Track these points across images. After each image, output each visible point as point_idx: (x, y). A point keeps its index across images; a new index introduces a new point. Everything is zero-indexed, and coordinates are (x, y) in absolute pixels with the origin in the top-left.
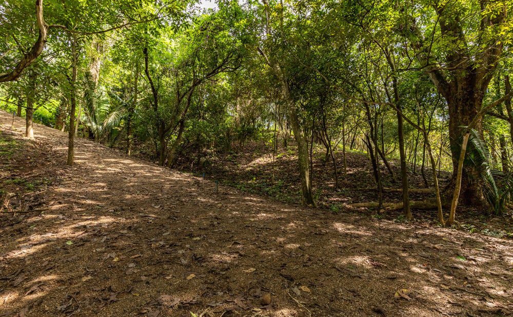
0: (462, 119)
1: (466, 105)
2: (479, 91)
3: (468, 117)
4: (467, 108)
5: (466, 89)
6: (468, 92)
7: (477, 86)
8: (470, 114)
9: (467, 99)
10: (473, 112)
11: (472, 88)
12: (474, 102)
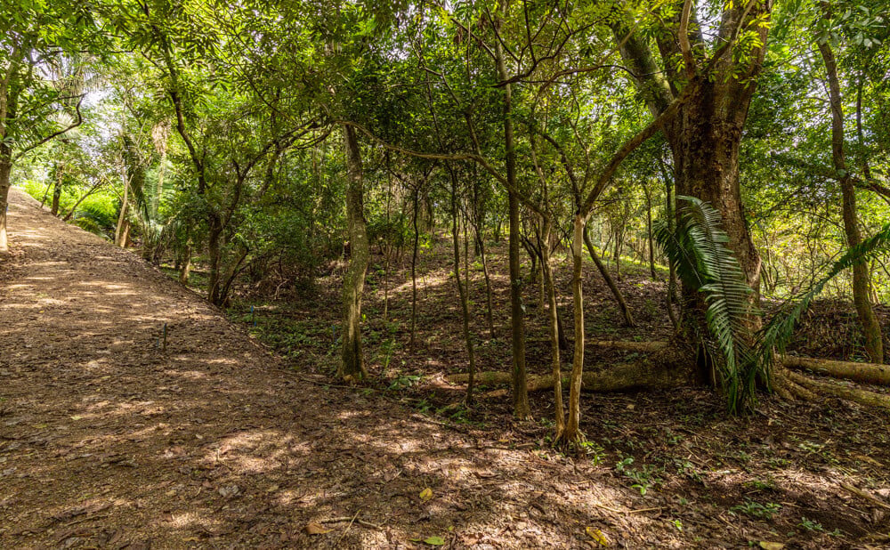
0: (691, 186)
1: (697, 155)
2: (723, 124)
3: (701, 182)
4: (698, 162)
5: (695, 122)
6: (699, 126)
7: (717, 112)
8: (705, 176)
9: (699, 144)
10: (712, 170)
11: (708, 117)
12: (713, 147)
